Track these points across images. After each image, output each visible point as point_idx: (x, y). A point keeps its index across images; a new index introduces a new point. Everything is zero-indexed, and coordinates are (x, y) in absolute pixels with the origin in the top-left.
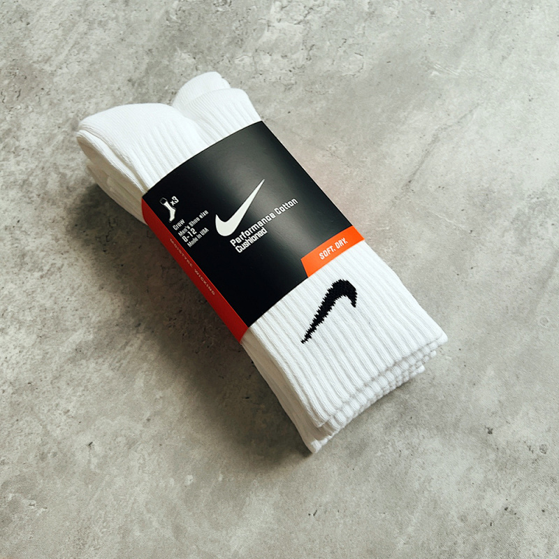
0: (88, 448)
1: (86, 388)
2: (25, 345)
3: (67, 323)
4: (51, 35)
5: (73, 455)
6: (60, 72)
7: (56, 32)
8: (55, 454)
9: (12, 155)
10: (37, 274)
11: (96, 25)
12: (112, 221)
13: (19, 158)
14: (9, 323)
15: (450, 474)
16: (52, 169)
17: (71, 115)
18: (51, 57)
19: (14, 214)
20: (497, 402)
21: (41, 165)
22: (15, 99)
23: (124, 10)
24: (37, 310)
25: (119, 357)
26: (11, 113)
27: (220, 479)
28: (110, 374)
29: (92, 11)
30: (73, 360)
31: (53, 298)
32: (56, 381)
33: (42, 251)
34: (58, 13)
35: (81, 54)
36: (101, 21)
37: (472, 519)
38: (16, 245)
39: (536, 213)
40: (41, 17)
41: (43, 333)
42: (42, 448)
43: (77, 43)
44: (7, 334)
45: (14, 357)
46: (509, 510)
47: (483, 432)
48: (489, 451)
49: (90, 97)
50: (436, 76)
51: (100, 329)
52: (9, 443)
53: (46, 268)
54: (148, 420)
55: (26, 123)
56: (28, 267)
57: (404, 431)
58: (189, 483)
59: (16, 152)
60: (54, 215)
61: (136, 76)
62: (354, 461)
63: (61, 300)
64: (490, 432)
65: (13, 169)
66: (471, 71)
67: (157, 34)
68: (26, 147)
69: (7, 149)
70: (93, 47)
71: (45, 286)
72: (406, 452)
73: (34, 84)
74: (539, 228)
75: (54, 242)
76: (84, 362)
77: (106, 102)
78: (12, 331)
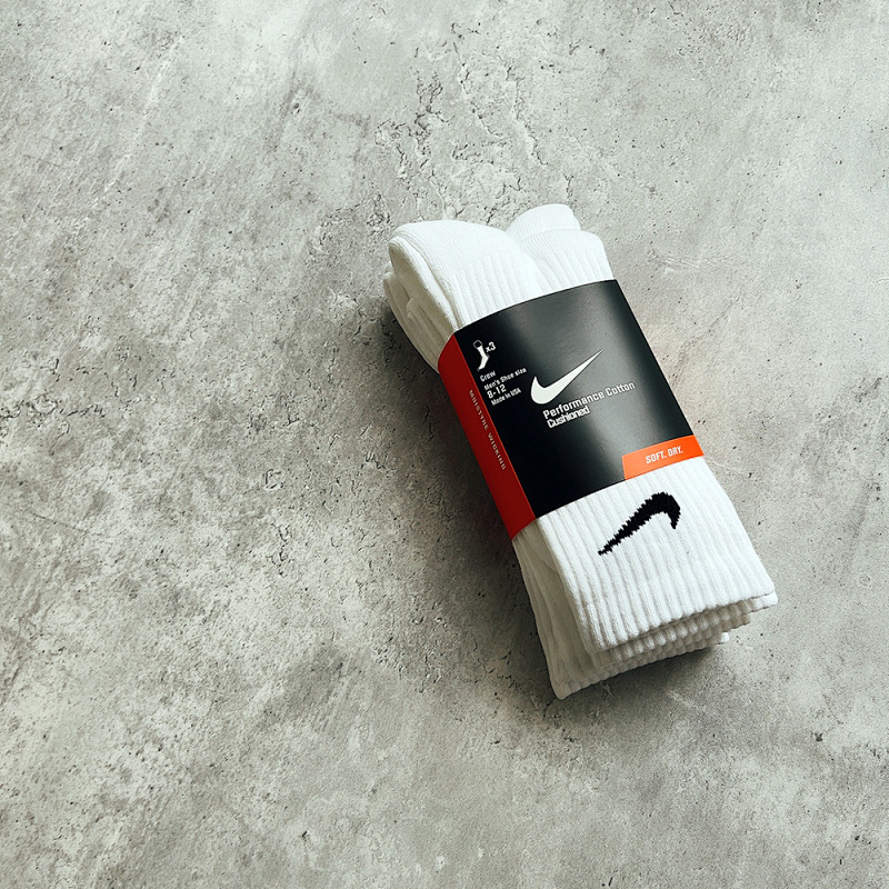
0: (302, 842)
1: (286, 761)
2: (197, 715)
3: (248, 678)
4: (163, 296)
5: (284, 851)
6: (183, 344)
7: (169, 291)
8: (260, 856)
9: (140, 464)
10: (198, 619)
11: (219, 275)
12: (284, 532)
13: (150, 467)
14: (172, 690)
15: (776, 803)
16: (194, 475)
17: (208, 399)
18: (169, 325)
19: (155, 543)
20: (821, 698)
21: (179, 471)
22: (130, 389)
23: (253, 249)
24: (205, 667)
25: (321, 713)
26: (129, 408)
27: (480, 855)
28: (315, 737)
29: (211, 256)
30: (262, 726)
31: (224, 647)
32: (245, 757)
33: (200, 586)
34: (167, 266)
35: (207, 316)
36: (225, 268)
37: (815, 859)
38: (164, 584)
39: (830, 437)
40: (146, 274)
41: (219, 695)
42: (242, 850)
43: (198, 302)
44: (171, 703)
45: (186, 734)
46: (861, 839)
47: (810, 740)
48: (822, 764)
49: (228, 372)
50: (669, 274)
51: (291, 680)
52: (199, 849)
53: (208, 609)
54: (374, 791)
55: (151, 419)
56: (185, 611)
57: (707, 754)
58: (441, 866)
59: (144, 460)
60: (207, 536)
61: (283, 335)
62: (649, 805)
63: (234, 648)
64: (819, 739)
65: (144, 483)
66: (715, 260)
67: (301, 275)
68: (156, 451)
69: (132, 458)
70: (220, 304)
71: (211, 632)
72: (714, 783)
73: (152, 366)
74: (837, 456)
75: (213, 572)
76: (277, 725)
77: (250, 376)
78: (177, 699)
